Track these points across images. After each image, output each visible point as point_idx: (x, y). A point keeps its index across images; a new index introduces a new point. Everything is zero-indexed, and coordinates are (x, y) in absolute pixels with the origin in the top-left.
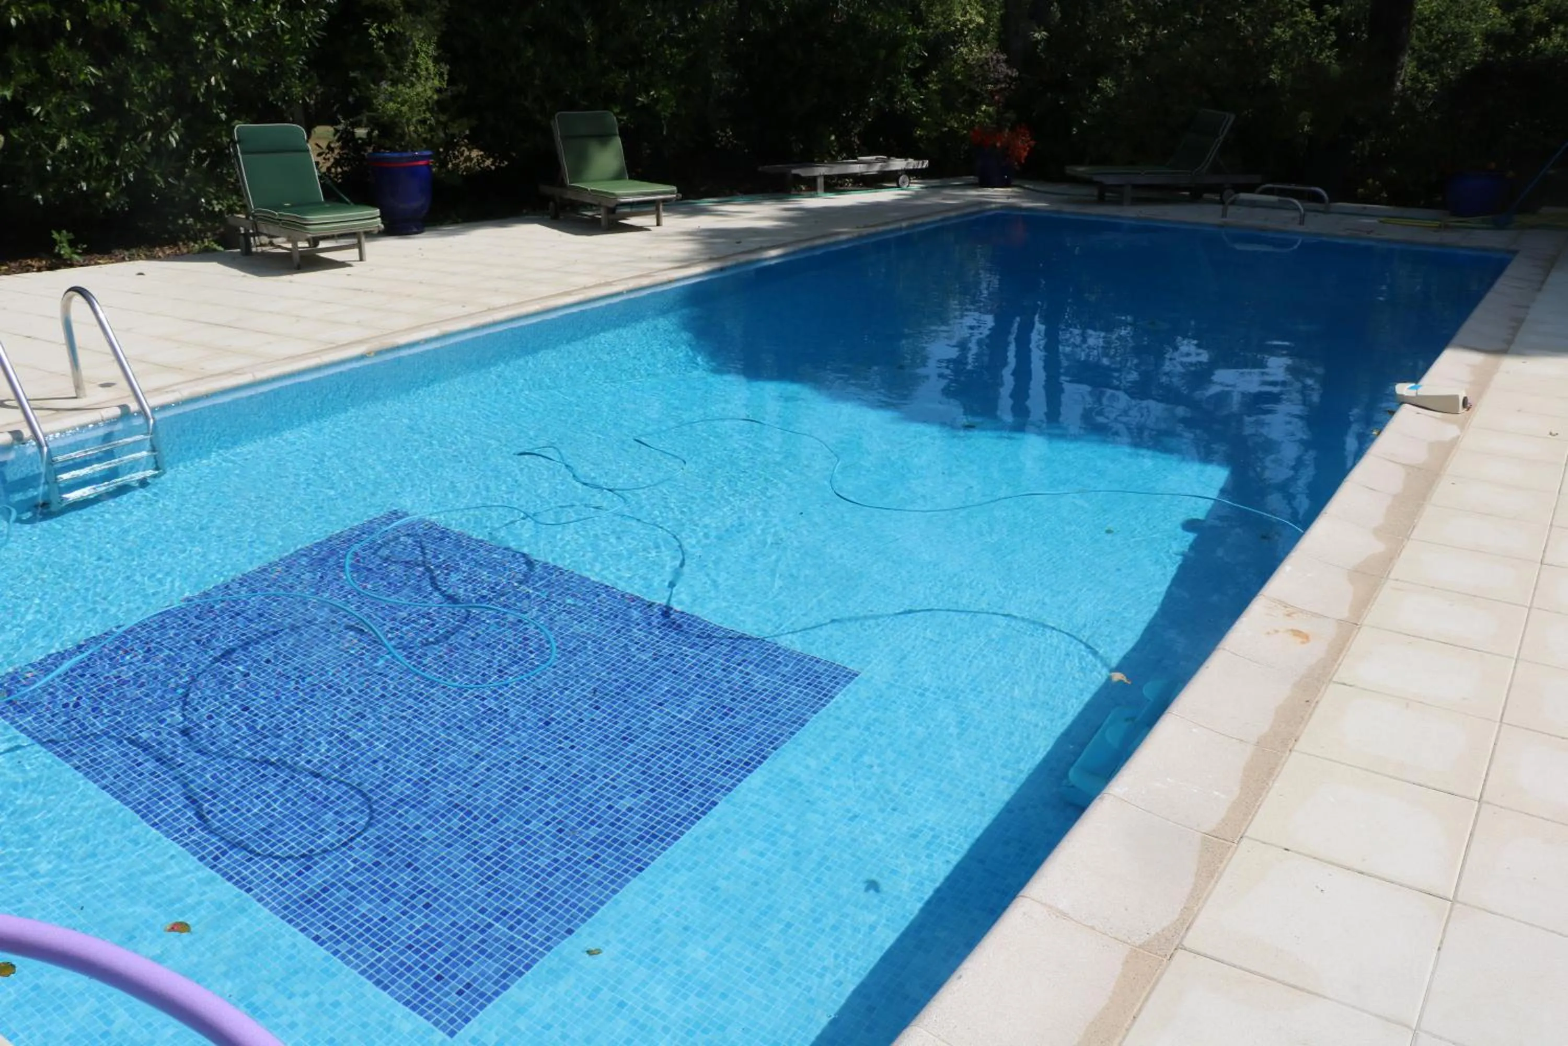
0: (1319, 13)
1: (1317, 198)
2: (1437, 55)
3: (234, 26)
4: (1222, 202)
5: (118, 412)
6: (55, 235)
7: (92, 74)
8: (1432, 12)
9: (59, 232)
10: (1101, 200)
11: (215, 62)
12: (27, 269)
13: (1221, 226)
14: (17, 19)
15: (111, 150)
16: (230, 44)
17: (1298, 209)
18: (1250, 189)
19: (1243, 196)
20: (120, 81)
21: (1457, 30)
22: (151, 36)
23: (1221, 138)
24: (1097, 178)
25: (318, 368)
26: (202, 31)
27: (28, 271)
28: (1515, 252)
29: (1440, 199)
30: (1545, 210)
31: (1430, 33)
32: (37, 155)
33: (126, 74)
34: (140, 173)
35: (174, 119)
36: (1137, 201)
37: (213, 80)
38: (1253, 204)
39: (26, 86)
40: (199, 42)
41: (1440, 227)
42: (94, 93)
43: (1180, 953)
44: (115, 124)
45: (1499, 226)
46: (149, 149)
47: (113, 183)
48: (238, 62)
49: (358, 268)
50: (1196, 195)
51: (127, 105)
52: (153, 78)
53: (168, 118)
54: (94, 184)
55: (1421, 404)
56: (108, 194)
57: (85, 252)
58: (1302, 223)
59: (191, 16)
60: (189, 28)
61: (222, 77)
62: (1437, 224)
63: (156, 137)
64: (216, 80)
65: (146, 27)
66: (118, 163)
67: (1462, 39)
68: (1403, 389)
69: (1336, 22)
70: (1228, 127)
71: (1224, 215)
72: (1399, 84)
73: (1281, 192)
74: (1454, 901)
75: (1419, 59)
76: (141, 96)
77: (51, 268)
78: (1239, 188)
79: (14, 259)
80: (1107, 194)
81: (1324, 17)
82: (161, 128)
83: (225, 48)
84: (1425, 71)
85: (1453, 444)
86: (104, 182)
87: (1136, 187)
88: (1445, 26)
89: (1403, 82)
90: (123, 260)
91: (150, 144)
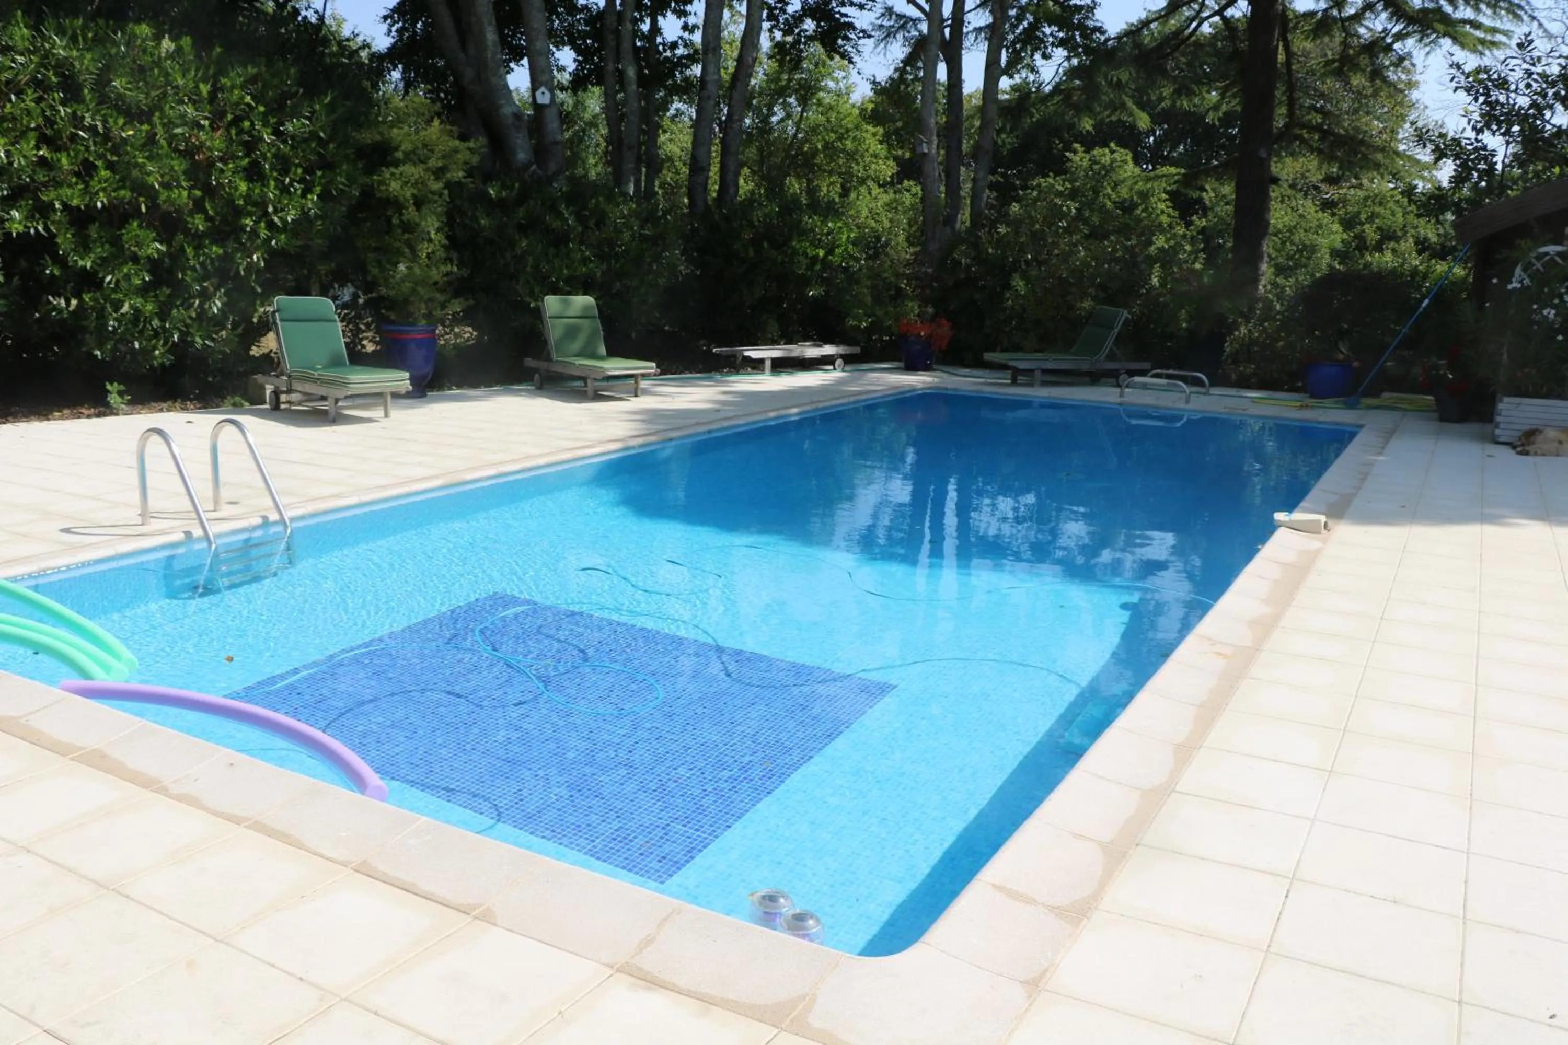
0: (1188, 224)
1: (1198, 382)
2: (1291, 263)
3: (276, 211)
4: (1119, 386)
5: (259, 521)
6: (109, 387)
7: (158, 249)
8: (1285, 226)
9: (112, 384)
10: (1014, 382)
11: (259, 241)
12: (79, 416)
13: (1120, 404)
14: (102, 202)
15: (163, 315)
16: (271, 225)
17: (1185, 392)
18: (1143, 373)
19: (1137, 379)
20: (177, 256)
21: (1308, 243)
22: (208, 219)
23: (1116, 330)
24: (1011, 363)
25: (408, 495)
26: (250, 214)
27: (79, 417)
28: (1361, 426)
29: (1300, 384)
30: (1386, 395)
31: (1284, 243)
32: (102, 317)
33: (183, 250)
34: (183, 335)
35: (217, 288)
36: (1045, 384)
37: (255, 257)
38: (1145, 386)
39: (102, 258)
40: (247, 225)
41: (1302, 406)
42: (154, 265)
43: (1173, 794)
44: (168, 291)
45: (1351, 406)
46: (194, 315)
47: (162, 342)
48: (276, 243)
49: (385, 422)
50: (1094, 378)
51: (180, 276)
52: (204, 254)
53: (211, 289)
54: (144, 343)
55: (1292, 527)
56: (157, 352)
57: (130, 403)
58: (1187, 402)
59: (241, 202)
60: (239, 213)
61: (262, 255)
62: (1298, 404)
63: (201, 305)
64: (258, 258)
65: (205, 212)
66: (167, 325)
67: (1312, 249)
68: (1280, 516)
69: (1203, 231)
70: (1121, 323)
71: (1121, 395)
72: (1260, 287)
73: (1169, 377)
74: (1331, 771)
75: (1277, 266)
76: (193, 269)
77: (98, 415)
78: (1132, 373)
79: (68, 407)
80: (1019, 378)
81: (1192, 227)
82: (205, 296)
83: (268, 231)
84: (1281, 277)
85: (1318, 552)
86: (154, 341)
87: (1045, 371)
88: (1296, 238)
89: (1265, 286)
90: (161, 410)
91: (196, 310)
